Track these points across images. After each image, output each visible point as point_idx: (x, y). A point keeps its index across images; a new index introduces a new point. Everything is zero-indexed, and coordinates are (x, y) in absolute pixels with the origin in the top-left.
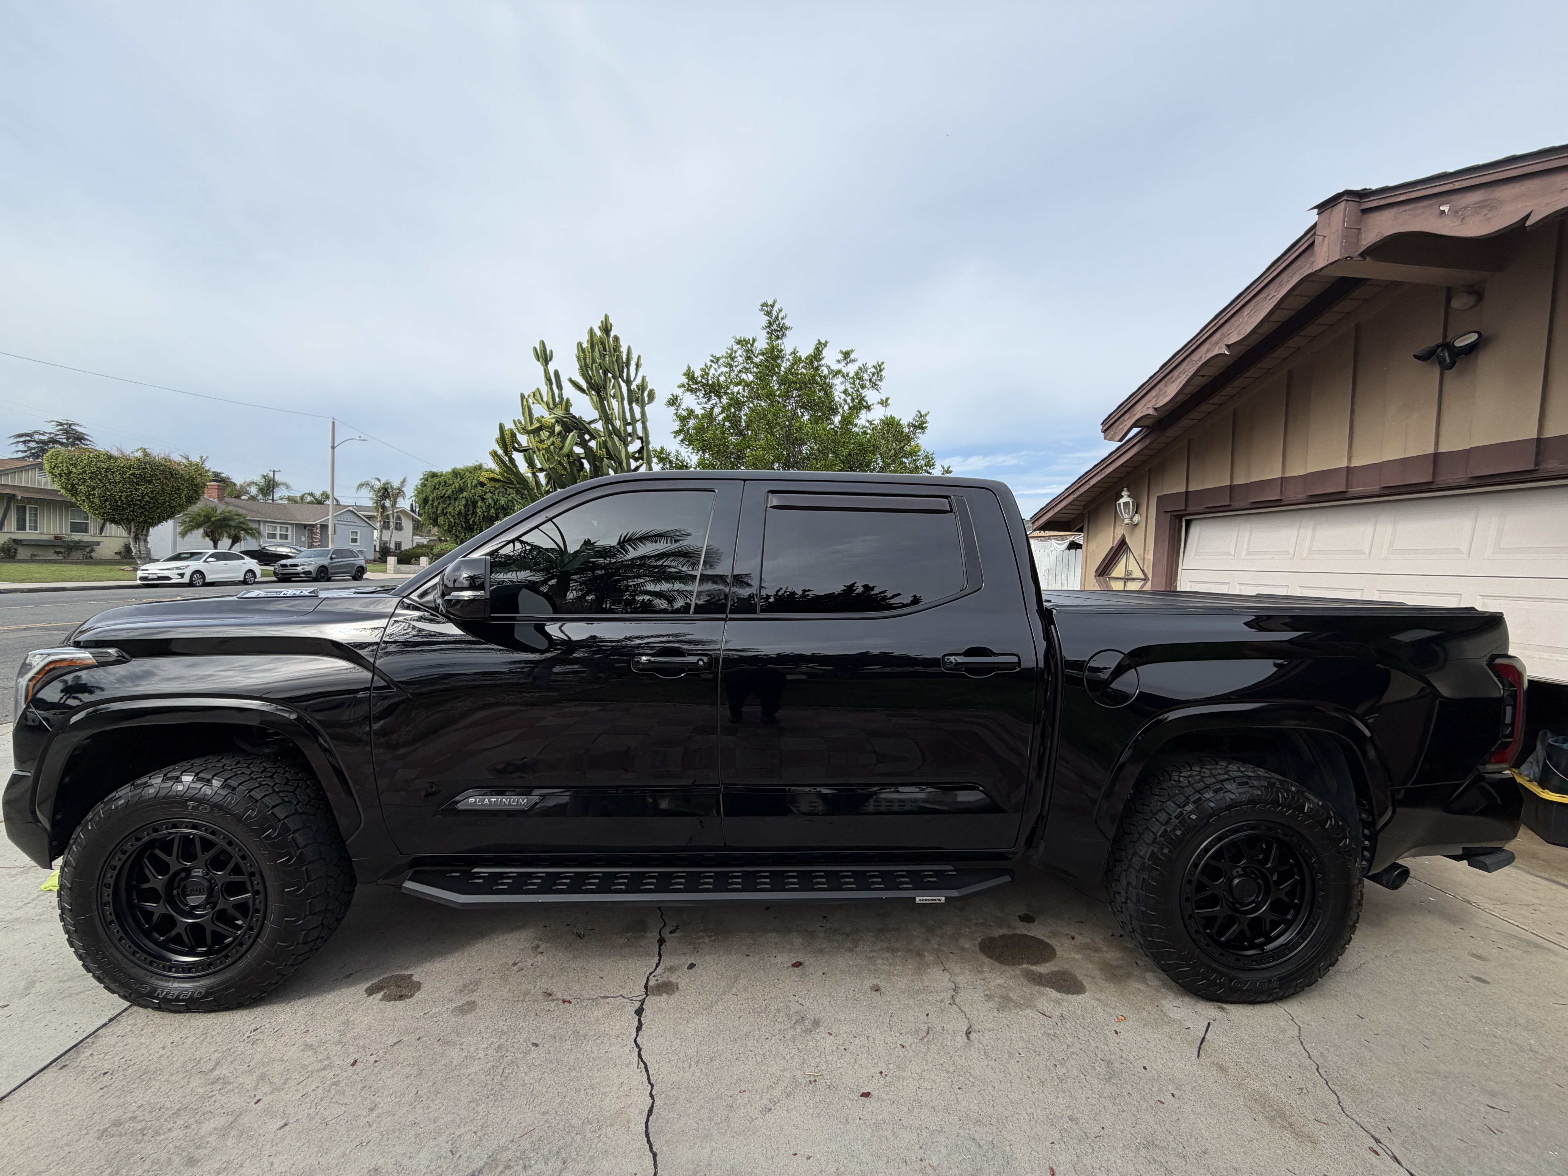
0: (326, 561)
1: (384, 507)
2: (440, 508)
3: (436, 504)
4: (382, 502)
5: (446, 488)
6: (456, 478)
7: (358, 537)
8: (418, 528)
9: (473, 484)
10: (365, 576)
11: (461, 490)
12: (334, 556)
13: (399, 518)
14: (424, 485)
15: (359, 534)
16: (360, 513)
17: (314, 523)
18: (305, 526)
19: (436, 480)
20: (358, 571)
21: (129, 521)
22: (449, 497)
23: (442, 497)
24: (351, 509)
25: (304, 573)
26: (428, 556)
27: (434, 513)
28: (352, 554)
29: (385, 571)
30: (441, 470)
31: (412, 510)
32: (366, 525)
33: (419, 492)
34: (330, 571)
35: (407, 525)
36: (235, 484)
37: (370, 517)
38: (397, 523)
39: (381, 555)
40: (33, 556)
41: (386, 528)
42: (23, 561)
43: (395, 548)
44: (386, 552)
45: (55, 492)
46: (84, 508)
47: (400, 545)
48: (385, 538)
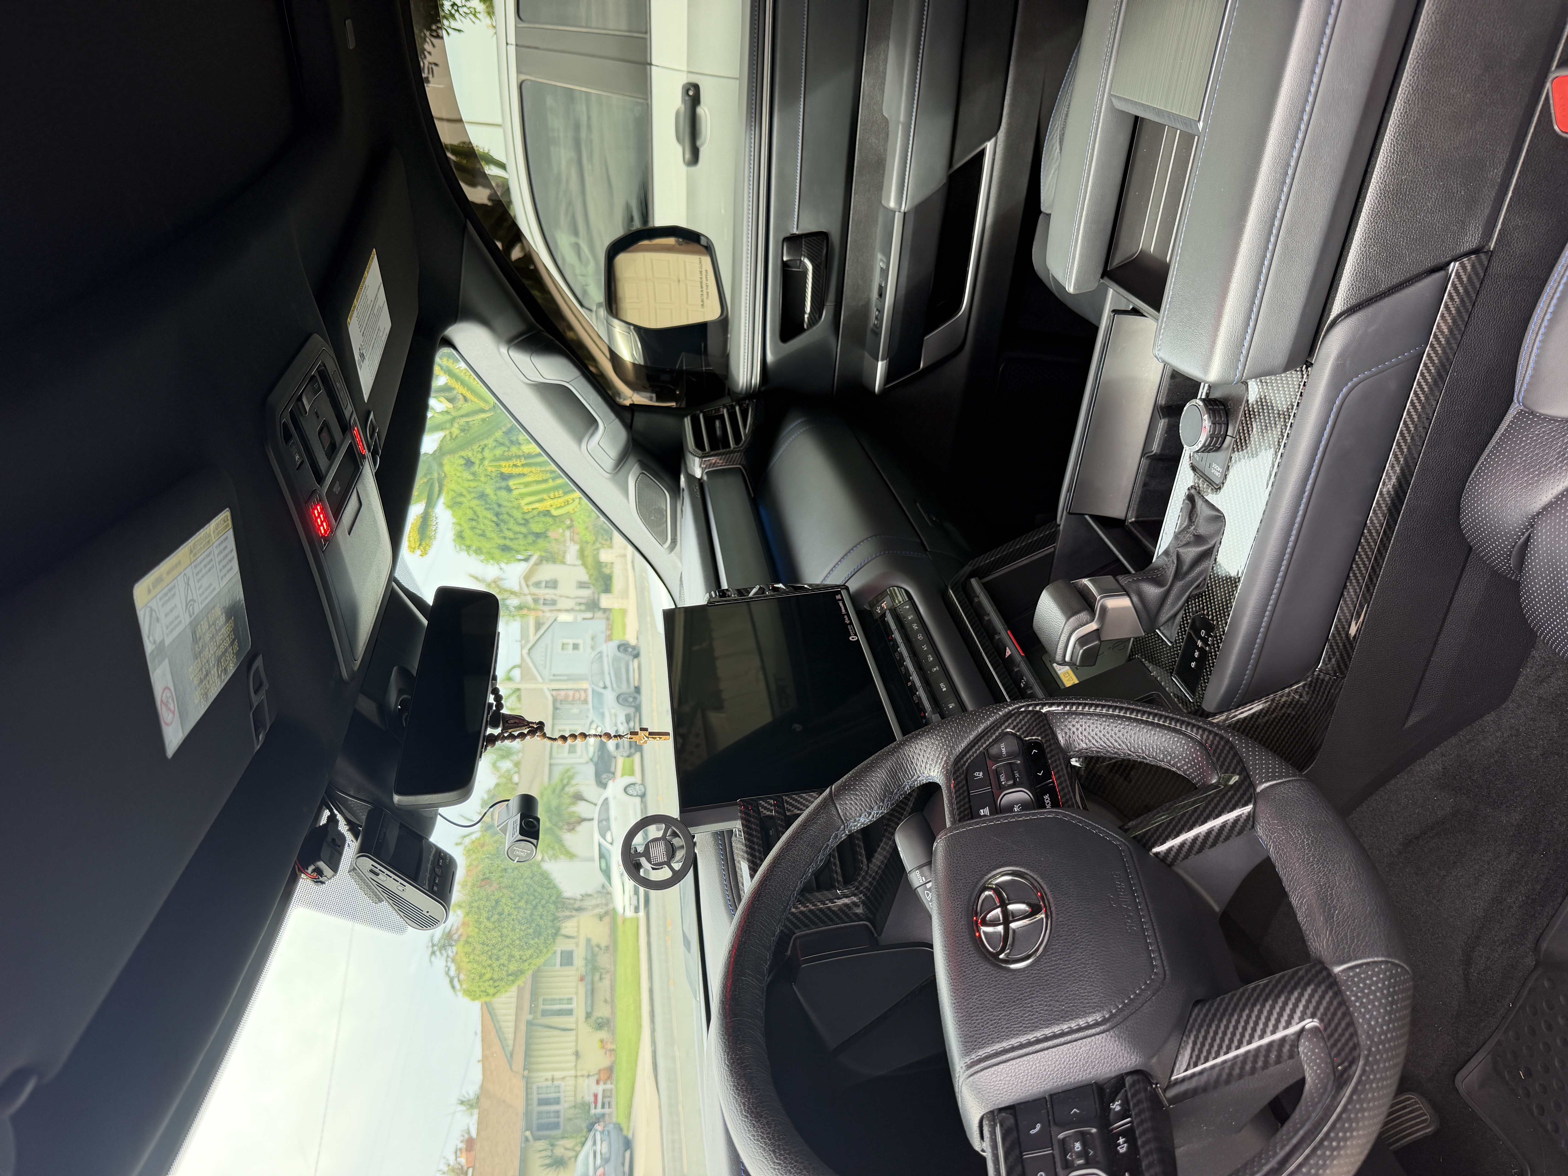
0: (610, 696)
1: (520, 608)
2: (517, 528)
3: (510, 534)
4: (512, 609)
5: (481, 520)
6: (461, 503)
7: (571, 641)
8: (551, 558)
9: (471, 477)
10: (633, 642)
11: (483, 497)
12: (602, 685)
13: (537, 584)
14: (479, 551)
15: (565, 641)
16: (532, 639)
17: (550, 699)
18: (555, 708)
19: (468, 533)
20: (625, 651)
21: (555, 919)
22: (497, 515)
23: (498, 525)
24: (525, 651)
25: (628, 721)
26: (598, 549)
27: (525, 536)
28: (598, 657)
29: (624, 612)
30: (451, 526)
31: (526, 560)
32: (550, 632)
33: (491, 557)
34: (624, 688)
35: (548, 572)
36: (497, 785)
37: (538, 625)
38: (546, 587)
39: (599, 614)
40: (606, 1001)
41: (554, 602)
42: (613, 1013)
43: (586, 593)
44: (593, 606)
45: (520, 990)
46: (540, 961)
47: (582, 585)
48: (570, 604)
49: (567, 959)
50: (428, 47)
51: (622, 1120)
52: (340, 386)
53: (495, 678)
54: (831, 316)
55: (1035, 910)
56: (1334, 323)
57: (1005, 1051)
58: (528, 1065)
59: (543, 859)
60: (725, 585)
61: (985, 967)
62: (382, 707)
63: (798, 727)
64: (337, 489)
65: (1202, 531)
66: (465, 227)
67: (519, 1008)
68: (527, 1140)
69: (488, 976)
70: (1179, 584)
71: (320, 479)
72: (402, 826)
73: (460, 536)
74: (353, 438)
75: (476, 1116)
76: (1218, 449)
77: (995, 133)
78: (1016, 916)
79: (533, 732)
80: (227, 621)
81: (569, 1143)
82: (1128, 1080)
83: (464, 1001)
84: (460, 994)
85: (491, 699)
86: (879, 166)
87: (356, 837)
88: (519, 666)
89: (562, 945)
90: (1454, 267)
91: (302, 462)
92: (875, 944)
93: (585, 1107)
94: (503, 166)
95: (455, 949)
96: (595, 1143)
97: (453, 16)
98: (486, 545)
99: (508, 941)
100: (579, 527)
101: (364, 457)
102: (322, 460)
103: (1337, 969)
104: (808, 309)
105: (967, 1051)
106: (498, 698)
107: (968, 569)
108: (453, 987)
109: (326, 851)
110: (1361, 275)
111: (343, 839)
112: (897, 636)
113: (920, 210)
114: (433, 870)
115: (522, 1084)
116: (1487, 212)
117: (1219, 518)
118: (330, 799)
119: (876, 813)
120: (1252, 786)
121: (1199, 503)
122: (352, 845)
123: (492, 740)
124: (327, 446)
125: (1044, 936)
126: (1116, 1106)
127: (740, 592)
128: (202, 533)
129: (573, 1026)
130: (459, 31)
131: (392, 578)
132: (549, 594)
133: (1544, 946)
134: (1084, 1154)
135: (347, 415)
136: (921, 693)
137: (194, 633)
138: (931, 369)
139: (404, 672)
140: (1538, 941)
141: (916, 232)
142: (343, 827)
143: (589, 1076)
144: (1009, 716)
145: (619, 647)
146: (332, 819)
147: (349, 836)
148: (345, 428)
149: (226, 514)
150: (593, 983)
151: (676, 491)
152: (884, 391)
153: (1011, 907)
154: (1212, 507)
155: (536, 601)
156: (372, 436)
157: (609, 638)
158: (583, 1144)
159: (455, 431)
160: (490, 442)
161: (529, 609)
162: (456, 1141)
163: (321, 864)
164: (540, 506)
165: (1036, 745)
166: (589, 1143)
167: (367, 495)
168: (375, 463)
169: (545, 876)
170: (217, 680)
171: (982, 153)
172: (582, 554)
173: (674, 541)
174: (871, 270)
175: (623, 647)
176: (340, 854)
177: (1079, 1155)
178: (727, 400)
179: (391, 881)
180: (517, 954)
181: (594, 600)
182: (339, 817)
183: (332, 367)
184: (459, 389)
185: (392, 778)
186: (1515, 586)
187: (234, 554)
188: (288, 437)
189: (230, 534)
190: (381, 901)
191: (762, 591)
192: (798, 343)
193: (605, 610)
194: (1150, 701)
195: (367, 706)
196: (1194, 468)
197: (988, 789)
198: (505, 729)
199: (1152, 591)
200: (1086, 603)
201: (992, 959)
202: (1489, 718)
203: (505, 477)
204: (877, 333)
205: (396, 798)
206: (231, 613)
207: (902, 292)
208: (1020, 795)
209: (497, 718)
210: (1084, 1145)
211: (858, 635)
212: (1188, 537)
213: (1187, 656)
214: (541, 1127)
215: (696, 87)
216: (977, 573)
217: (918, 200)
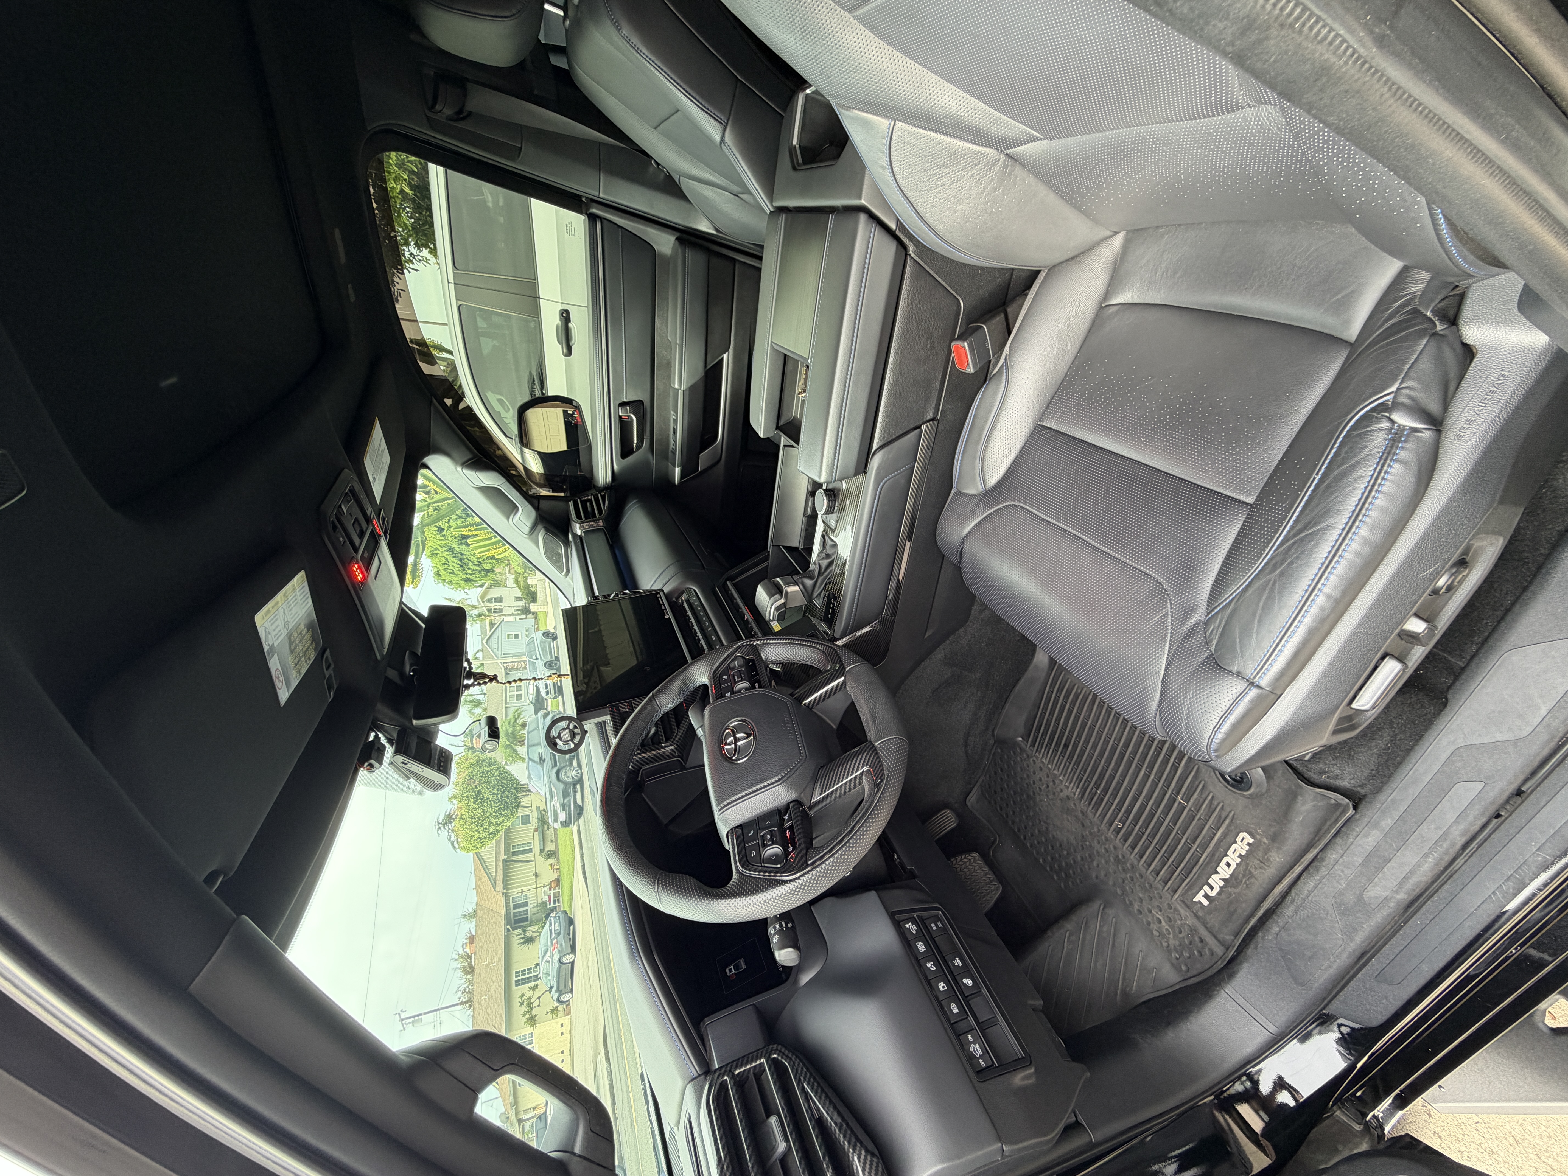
0: (540, 664)
1: (480, 615)
2: (475, 568)
3: (470, 572)
4: (474, 616)
5: (450, 564)
6: (436, 554)
7: (513, 633)
8: (497, 584)
9: (442, 538)
10: (552, 631)
11: (451, 550)
12: (535, 658)
13: (489, 601)
14: (450, 583)
15: (510, 633)
16: (489, 633)
18: (503, 668)
19: (443, 572)
20: (548, 636)
21: (516, 798)
22: (461, 560)
23: (461, 566)
24: (485, 641)
26: (526, 579)
27: (480, 572)
28: (531, 642)
29: (546, 613)
30: (431, 568)
31: (482, 586)
32: (500, 628)
33: (459, 586)
34: (549, 658)
35: (495, 593)
37: (492, 625)
38: (495, 602)
39: (530, 616)
40: (552, 841)
41: (501, 611)
42: (557, 847)
43: (521, 604)
44: (526, 611)
45: (498, 842)
46: (509, 824)
47: (518, 599)
48: (512, 611)
49: (526, 820)
50: (396, 279)
51: (567, 909)
52: (362, 496)
53: (466, 653)
54: (648, 444)
55: (749, 735)
56: (874, 453)
57: (736, 800)
58: (506, 886)
59: (506, 763)
60: (597, 594)
61: (726, 764)
62: (402, 674)
63: (648, 669)
64: (366, 555)
65: (829, 552)
66: (431, 401)
67: (498, 853)
68: (508, 930)
69: (476, 837)
70: (821, 578)
71: (356, 550)
72: (418, 737)
73: (438, 574)
74: (373, 525)
75: (474, 923)
76: (832, 513)
77: (727, 350)
78: (740, 739)
79: (491, 680)
80: (308, 631)
81: (535, 928)
82: (791, 805)
83: (461, 853)
84: (458, 850)
85: (466, 664)
86: (669, 365)
87: (392, 745)
88: (482, 651)
89: (522, 812)
90: (924, 427)
91: (345, 542)
92: (683, 768)
93: (544, 904)
94: (451, 353)
95: (453, 824)
96: (551, 925)
97: (411, 261)
98: (455, 579)
99: (488, 814)
100: (514, 565)
101: (380, 536)
102: (357, 541)
103: (877, 744)
104: (635, 441)
105: (718, 804)
106: (470, 663)
107: (725, 577)
108: (454, 847)
109: (374, 754)
110: (884, 431)
111: (384, 747)
112: (689, 613)
113: (692, 389)
114: (439, 758)
115: (503, 898)
116: (935, 402)
117: (835, 546)
118: (375, 727)
119: (677, 702)
120: (844, 668)
121: (827, 538)
122: (389, 751)
123: (467, 687)
124: (358, 531)
125: (753, 747)
126: (786, 817)
127: (605, 597)
128: (290, 585)
129: (533, 859)
130: (416, 270)
131: (401, 603)
132: (497, 606)
133: (996, 733)
134: (772, 839)
135: (369, 513)
136: (702, 642)
137: (290, 639)
138: (704, 471)
139: (413, 654)
140: (993, 731)
141: (690, 401)
142: (383, 740)
143: (544, 886)
144: (739, 647)
145: (544, 634)
146: (377, 737)
147: (387, 746)
148: (368, 521)
149: (302, 573)
150: (543, 830)
151: (567, 543)
152: (680, 483)
153: (738, 736)
154: (833, 541)
155: (489, 610)
156: (383, 523)
157: (538, 629)
158: (543, 927)
159: (430, 511)
160: (454, 517)
161: (485, 616)
162: (463, 939)
163: (372, 761)
164: (488, 554)
165: (752, 660)
166: (547, 926)
167: (384, 557)
168: (386, 538)
169: (508, 773)
170: (305, 664)
171: (722, 359)
172: (517, 582)
173: (568, 571)
174: (669, 420)
175: (546, 634)
176: (383, 755)
177: (769, 840)
178: (594, 491)
179: (415, 766)
180: (494, 821)
181: (526, 608)
182: (381, 735)
183: (357, 487)
184: (432, 486)
185: (411, 712)
186: (959, 569)
187: (309, 595)
188: (335, 528)
189: (306, 584)
190: (409, 778)
191: (617, 595)
192: (631, 459)
193: (533, 613)
194: (813, 636)
195: (392, 674)
196: (823, 522)
197: (729, 684)
198: (475, 680)
199: (809, 582)
200: (779, 590)
201: (729, 760)
202: (961, 630)
203: (464, 537)
204: (674, 453)
205: (414, 722)
206: (310, 627)
207: (686, 432)
208: (745, 684)
209: (470, 675)
210: (772, 836)
211: (669, 615)
212: (823, 555)
213: (827, 613)
214: (516, 922)
215: (567, 312)
216: (731, 579)
217: (690, 384)
